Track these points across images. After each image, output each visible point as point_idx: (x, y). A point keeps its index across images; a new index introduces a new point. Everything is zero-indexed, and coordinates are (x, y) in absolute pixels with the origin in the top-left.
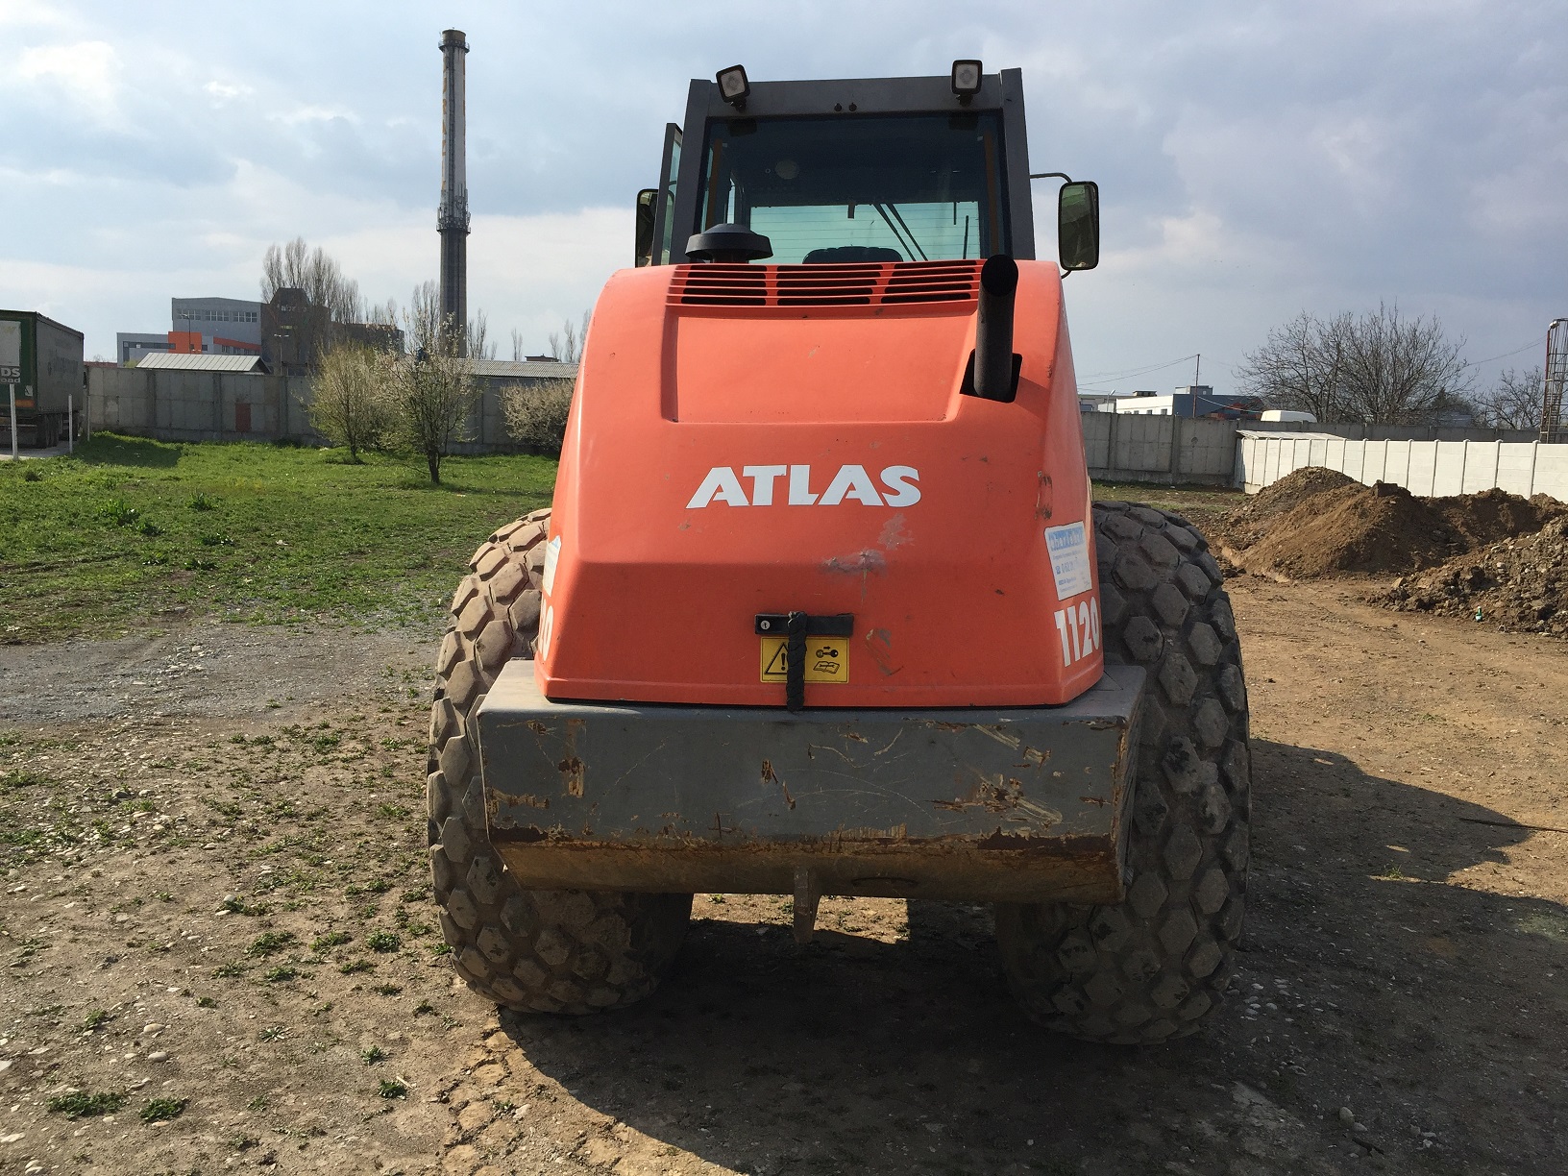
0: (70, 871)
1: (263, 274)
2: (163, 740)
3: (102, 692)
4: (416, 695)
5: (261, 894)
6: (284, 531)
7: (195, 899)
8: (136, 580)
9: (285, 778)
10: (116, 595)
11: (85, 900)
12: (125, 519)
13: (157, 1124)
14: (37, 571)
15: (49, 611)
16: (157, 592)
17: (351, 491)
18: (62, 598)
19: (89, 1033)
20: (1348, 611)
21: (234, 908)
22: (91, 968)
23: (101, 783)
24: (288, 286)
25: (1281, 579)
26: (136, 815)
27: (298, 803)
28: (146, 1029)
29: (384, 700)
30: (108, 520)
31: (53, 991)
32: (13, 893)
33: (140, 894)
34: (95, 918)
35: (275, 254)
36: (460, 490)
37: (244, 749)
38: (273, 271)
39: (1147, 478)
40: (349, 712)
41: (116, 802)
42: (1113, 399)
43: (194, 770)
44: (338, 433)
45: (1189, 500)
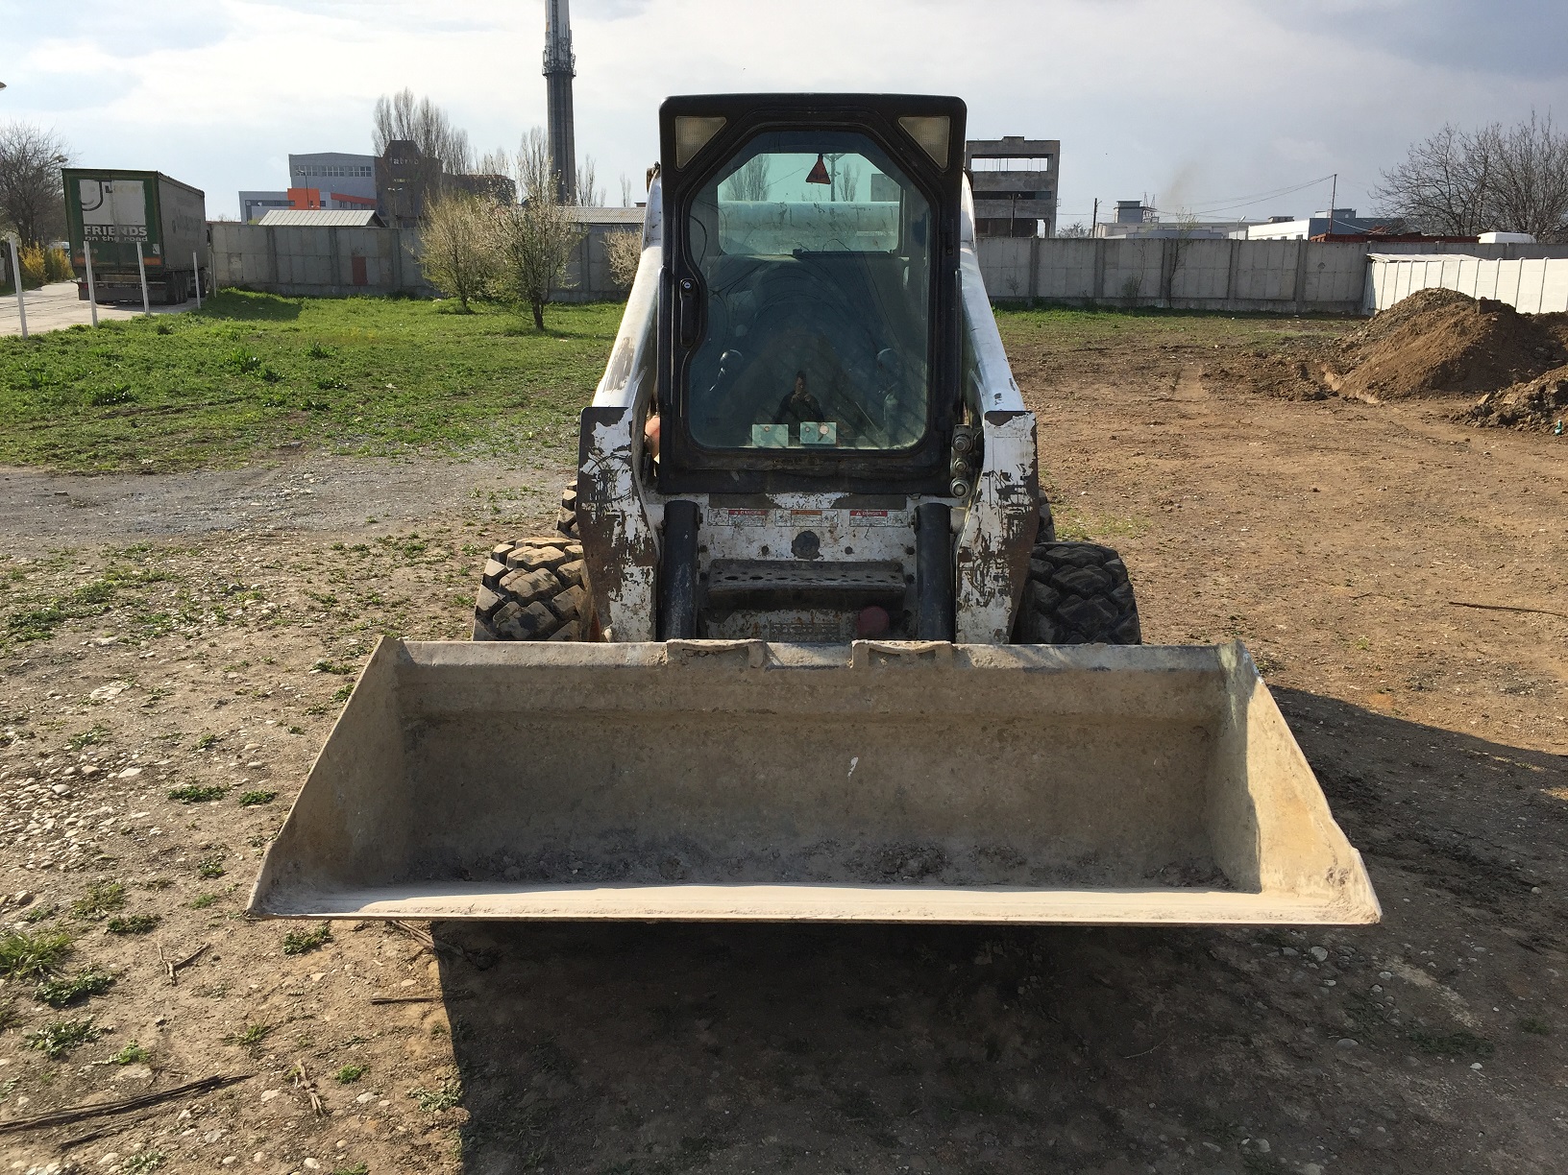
0: (191, 642)
1: (375, 126)
2: (274, 548)
3: (223, 511)
4: (499, 512)
5: (348, 659)
6: (394, 376)
7: (293, 662)
8: (257, 419)
9: (376, 576)
10: (239, 433)
11: (203, 663)
12: (248, 367)
13: (252, 807)
14: (167, 413)
15: (179, 447)
16: (275, 429)
17: (461, 339)
18: (190, 435)
19: (202, 750)
20: (1428, 428)
21: (324, 668)
22: (206, 708)
23: (219, 579)
24: (398, 138)
25: (1371, 400)
26: (247, 602)
27: (385, 594)
28: (247, 747)
29: (469, 516)
30: (233, 368)
31: (175, 723)
32: (144, 658)
33: (247, 658)
34: (211, 675)
35: (385, 106)
36: (562, 336)
37: (343, 554)
38: (383, 123)
39: (1270, 307)
40: (436, 526)
41: (231, 594)
42: (1244, 226)
43: (298, 570)
44: (450, 284)
45: (1309, 329)
